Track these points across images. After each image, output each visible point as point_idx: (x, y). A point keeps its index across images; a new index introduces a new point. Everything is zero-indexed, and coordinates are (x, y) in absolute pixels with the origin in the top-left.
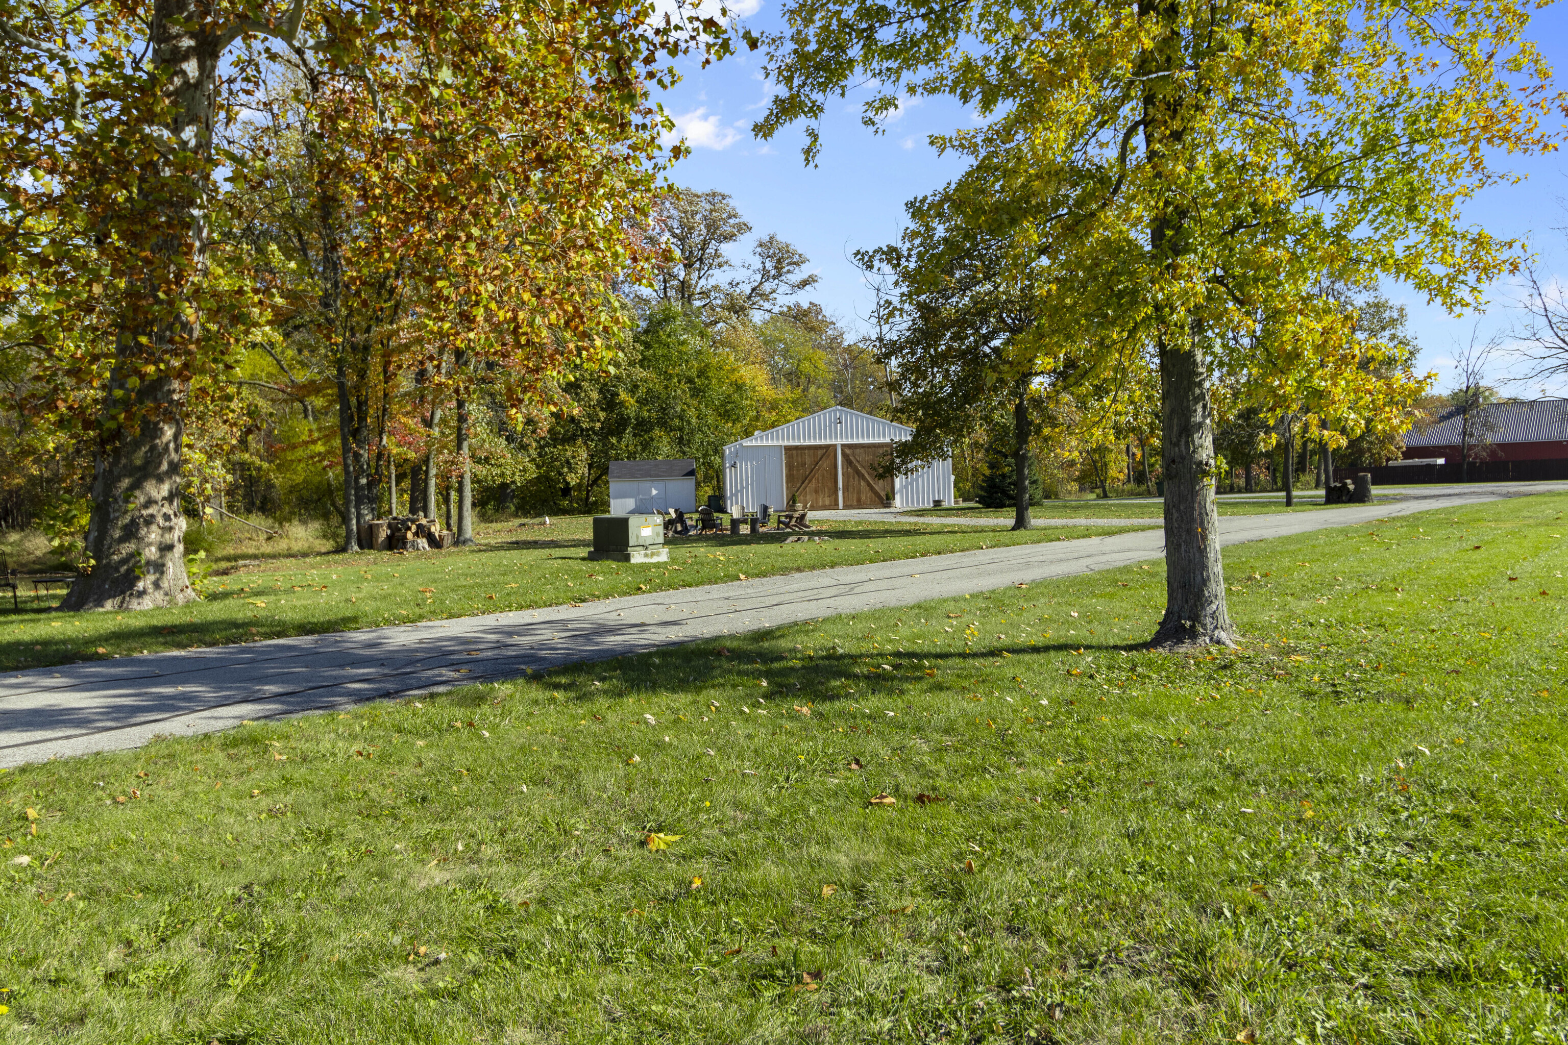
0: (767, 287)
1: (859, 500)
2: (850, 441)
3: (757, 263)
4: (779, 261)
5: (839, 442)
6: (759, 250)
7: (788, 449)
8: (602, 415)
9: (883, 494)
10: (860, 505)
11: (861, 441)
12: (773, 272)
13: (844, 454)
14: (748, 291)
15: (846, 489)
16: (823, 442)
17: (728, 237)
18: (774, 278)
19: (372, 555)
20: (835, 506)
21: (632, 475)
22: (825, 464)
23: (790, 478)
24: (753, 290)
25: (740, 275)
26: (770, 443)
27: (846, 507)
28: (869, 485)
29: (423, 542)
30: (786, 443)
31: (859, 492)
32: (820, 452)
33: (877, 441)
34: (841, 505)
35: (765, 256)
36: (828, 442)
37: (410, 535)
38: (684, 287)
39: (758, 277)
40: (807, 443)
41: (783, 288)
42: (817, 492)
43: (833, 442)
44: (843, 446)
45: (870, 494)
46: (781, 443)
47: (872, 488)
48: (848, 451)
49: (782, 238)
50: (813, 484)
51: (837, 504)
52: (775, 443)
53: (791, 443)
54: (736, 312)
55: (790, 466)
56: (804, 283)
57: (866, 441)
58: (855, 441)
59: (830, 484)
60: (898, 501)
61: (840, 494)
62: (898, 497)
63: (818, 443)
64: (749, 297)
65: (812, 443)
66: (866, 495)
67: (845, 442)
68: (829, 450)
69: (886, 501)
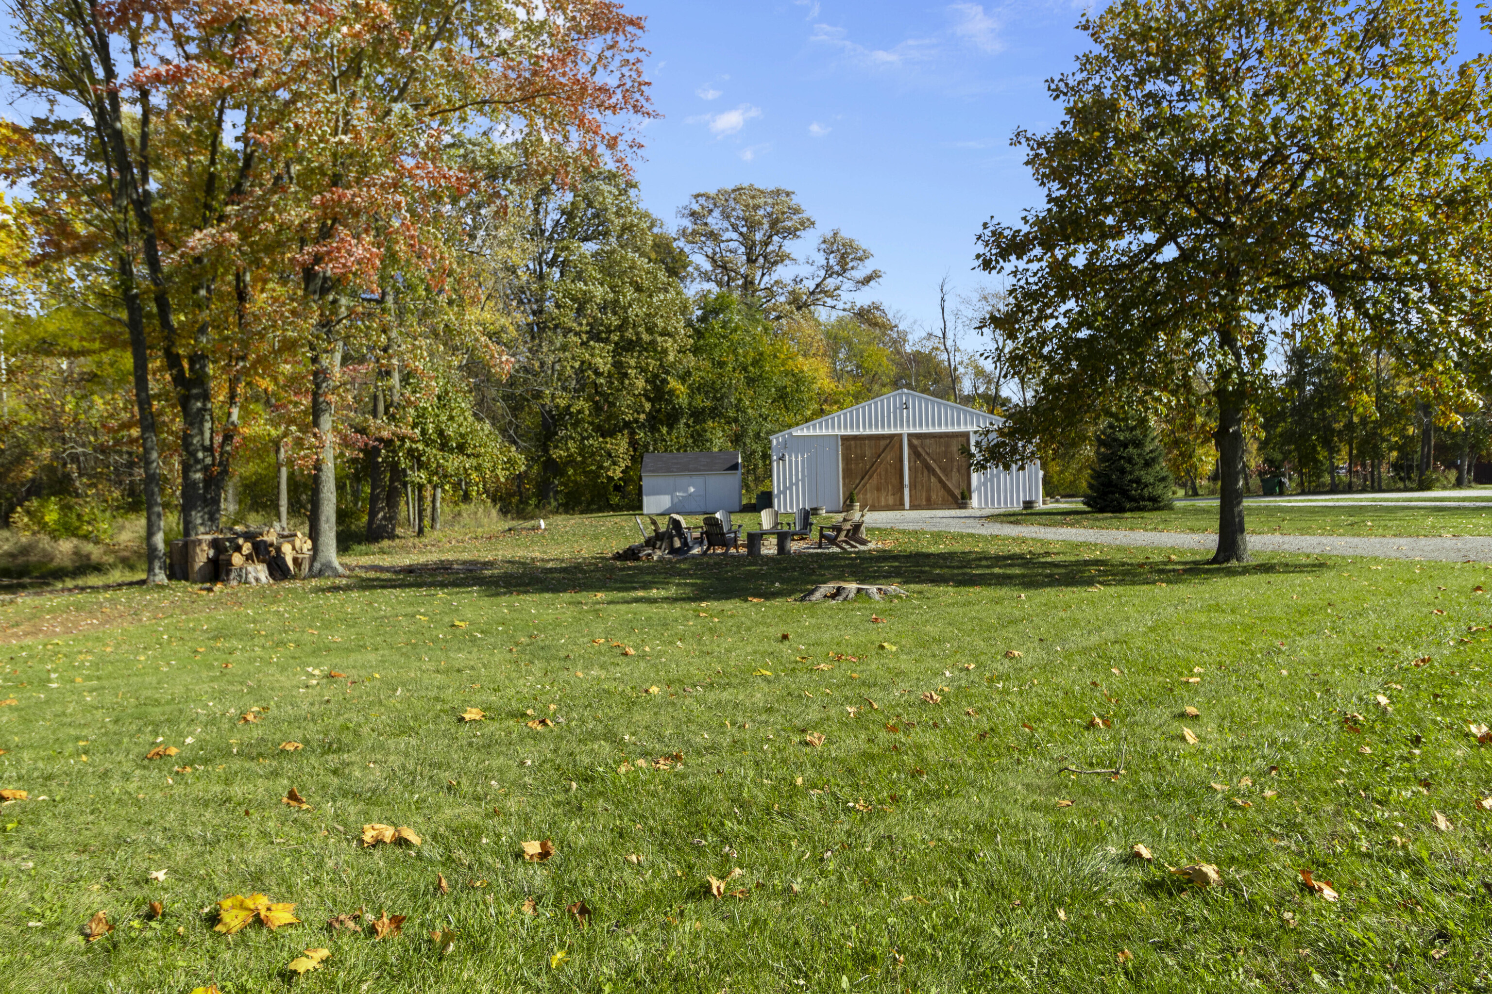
0: (831, 283)
1: (928, 499)
2: (918, 430)
3: (820, 259)
4: (843, 257)
5: (905, 431)
6: (823, 246)
7: (845, 439)
8: (648, 406)
9: (957, 492)
10: (930, 505)
11: (931, 430)
12: (837, 268)
13: (911, 445)
14: (812, 287)
15: (913, 486)
16: (886, 431)
17: (792, 232)
18: (839, 275)
19: (182, 590)
20: (900, 506)
21: (668, 470)
22: (889, 458)
23: (848, 473)
24: (818, 286)
25: (804, 271)
26: (824, 432)
27: (913, 507)
28: (940, 481)
29: (260, 572)
30: (843, 432)
31: (929, 490)
32: (883, 443)
33: (950, 429)
34: (907, 506)
35: (829, 252)
36: (893, 431)
37: (237, 559)
38: (748, 283)
39: (822, 273)
40: (868, 432)
41: (848, 285)
42: (878, 489)
43: (899, 431)
44: (909, 435)
45: (942, 492)
46: (837, 432)
47: (944, 486)
48: (915, 442)
49: (846, 234)
50: (875, 480)
51: (902, 504)
52: (830, 432)
53: (849, 432)
54: (799, 308)
55: (847, 460)
56: (868, 280)
57: (937, 430)
58: (924, 430)
59: (895, 481)
60: (975, 501)
61: (906, 492)
62: (975, 496)
63: (880, 432)
64: (812, 293)
65: (874, 432)
66: (937, 494)
67: (912, 430)
68: (893, 440)
69: (961, 500)
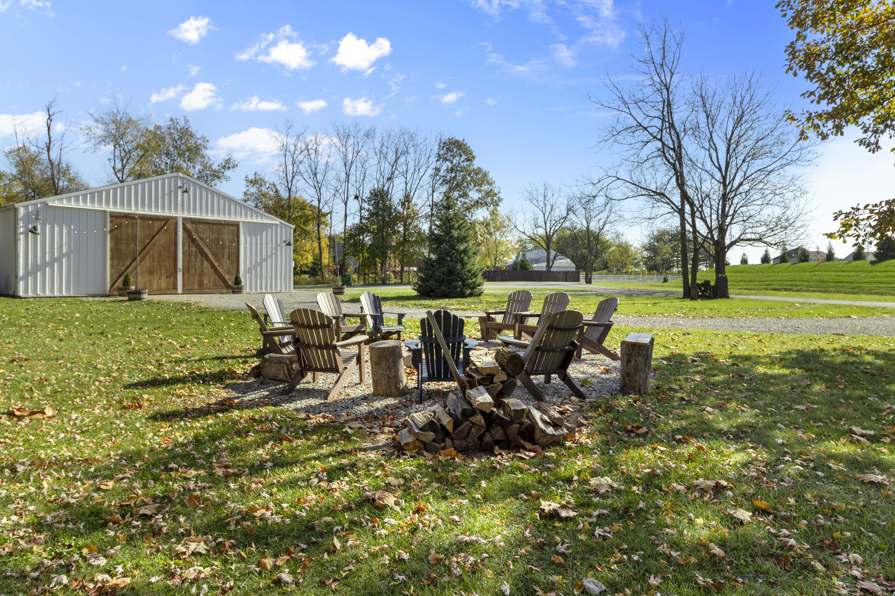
1: (201, 284)
2: (192, 216)
5: (180, 214)
7: (115, 216)
9: (227, 277)
10: (202, 289)
11: (204, 217)
13: (185, 228)
15: (186, 270)
16: (160, 213)
20: (173, 289)
22: (161, 239)
23: (116, 253)
26: (90, 206)
27: (187, 291)
28: (213, 266)
30: (111, 209)
31: (201, 275)
32: (157, 225)
33: (222, 217)
34: (180, 289)
36: (167, 213)
40: (139, 211)
42: (151, 272)
43: (173, 214)
44: (184, 219)
45: (214, 277)
46: (104, 208)
47: (216, 271)
48: (189, 226)
50: (147, 262)
51: (175, 288)
52: (96, 207)
53: (119, 209)
55: (116, 241)
57: (210, 217)
58: (198, 216)
59: (167, 264)
60: (245, 286)
61: (180, 276)
62: (244, 282)
63: (153, 213)
65: (146, 212)
66: (209, 278)
67: (186, 215)
68: (167, 222)
69: (232, 285)
